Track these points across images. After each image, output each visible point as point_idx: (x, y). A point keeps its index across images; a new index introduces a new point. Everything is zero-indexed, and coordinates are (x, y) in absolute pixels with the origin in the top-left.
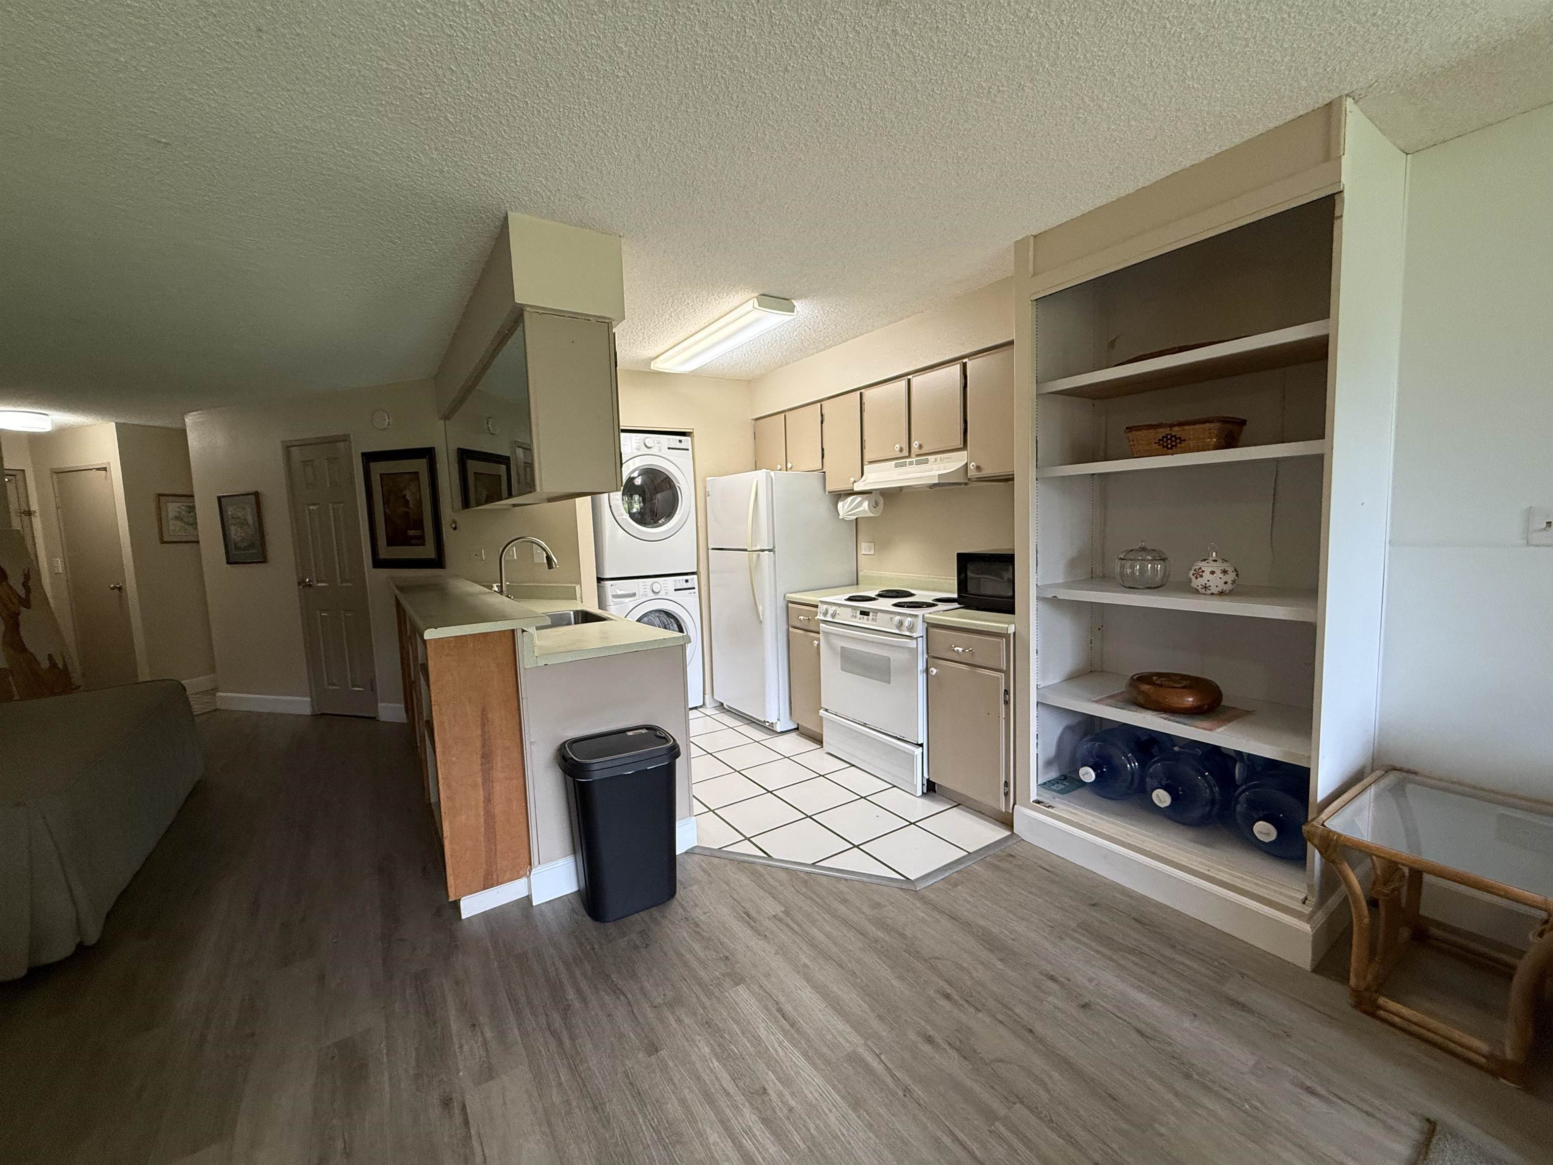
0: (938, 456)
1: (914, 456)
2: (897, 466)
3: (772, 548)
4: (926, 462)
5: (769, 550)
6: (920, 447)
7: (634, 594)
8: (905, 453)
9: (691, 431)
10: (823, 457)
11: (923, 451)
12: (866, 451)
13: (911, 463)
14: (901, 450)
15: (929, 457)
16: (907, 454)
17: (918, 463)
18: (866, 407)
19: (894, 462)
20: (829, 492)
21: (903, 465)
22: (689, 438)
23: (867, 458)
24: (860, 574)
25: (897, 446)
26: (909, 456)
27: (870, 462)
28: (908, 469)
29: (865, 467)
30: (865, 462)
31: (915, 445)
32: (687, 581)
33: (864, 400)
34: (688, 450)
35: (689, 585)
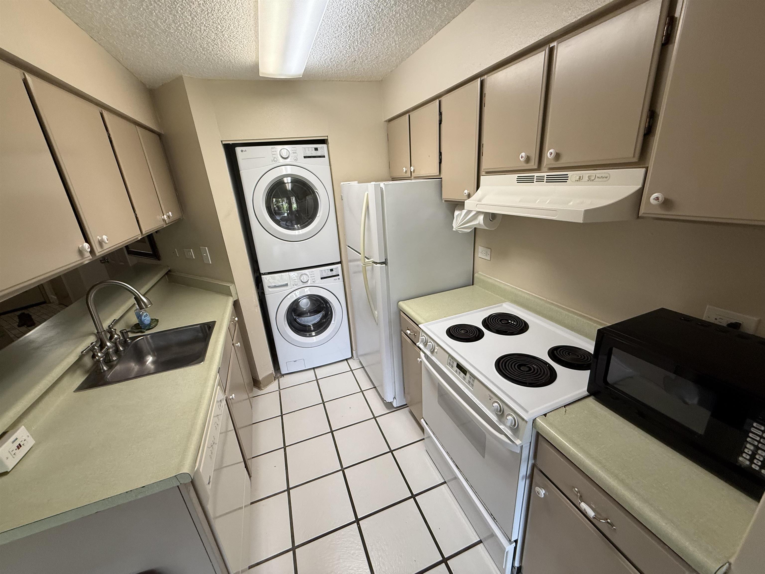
0: (586, 173)
1: (546, 170)
2: (520, 180)
3: (384, 261)
4: (564, 179)
5: (382, 263)
6: (558, 156)
7: (287, 285)
8: (533, 164)
9: (326, 138)
10: (440, 162)
11: (563, 162)
12: (484, 159)
13: (540, 179)
14: (528, 160)
15: (570, 173)
16: (536, 167)
17: (550, 180)
18: (487, 100)
19: (516, 176)
20: (446, 201)
21: (530, 180)
22: (325, 146)
23: (485, 166)
24: (476, 275)
25: (523, 154)
26: (539, 169)
27: (489, 173)
28: (536, 187)
29: (482, 178)
30: (482, 173)
31: (549, 153)
32: (332, 270)
33: (487, 90)
34: (324, 157)
35: (334, 273)
